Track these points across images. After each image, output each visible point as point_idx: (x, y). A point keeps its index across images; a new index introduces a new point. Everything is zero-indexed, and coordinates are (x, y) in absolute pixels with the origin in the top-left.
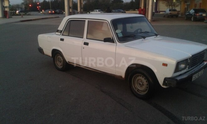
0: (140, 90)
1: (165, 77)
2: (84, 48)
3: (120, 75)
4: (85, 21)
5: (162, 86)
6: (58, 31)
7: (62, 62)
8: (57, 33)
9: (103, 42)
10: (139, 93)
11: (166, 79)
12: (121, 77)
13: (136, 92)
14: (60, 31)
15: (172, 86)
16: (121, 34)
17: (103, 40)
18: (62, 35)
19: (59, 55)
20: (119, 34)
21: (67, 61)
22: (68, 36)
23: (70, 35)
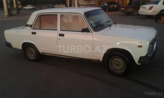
0: (116, 69)
1: (140, 56)
2: (59, 39)
3: (98, 59)
4: (57, 15)
5: (138, 64)
6: (27, 26)
7: (34, 54)
8: (26, 28)
9: (81, 32)
10: (116, 72)
11: (141, 58)
12: (99, 60)
13: (113, 72)
14: (30, 26)
15: (147, 63)
16: (94, 24)
17: (81, 31)
18: (32, 29)
19: (30, 48)
20: (93, 25)
21: (41, 52)
22: (40, 29)
23: (41, 28)
